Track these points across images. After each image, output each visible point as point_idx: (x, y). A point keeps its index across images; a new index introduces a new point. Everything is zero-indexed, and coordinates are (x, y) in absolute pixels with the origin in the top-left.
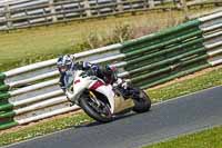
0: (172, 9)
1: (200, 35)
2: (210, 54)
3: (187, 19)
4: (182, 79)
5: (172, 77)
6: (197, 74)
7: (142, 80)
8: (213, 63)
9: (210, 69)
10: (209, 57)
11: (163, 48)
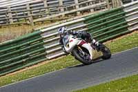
0: (24, 24)
1: (41, 40)
2: (48, 52)
3: (33, 31)
4: (30, 68)
5: (24, 66)
6: (39, 65)
7: (5, 68)
8: (49, 58)
9: (48, 61)
10: (47, 54)
11: (18, 48)
